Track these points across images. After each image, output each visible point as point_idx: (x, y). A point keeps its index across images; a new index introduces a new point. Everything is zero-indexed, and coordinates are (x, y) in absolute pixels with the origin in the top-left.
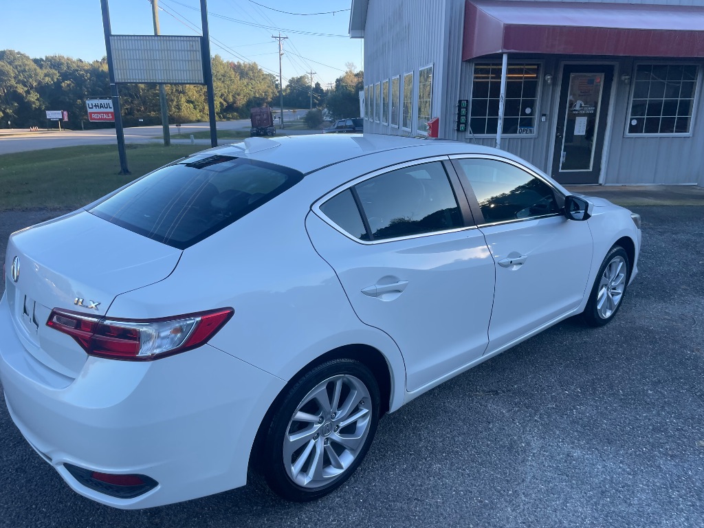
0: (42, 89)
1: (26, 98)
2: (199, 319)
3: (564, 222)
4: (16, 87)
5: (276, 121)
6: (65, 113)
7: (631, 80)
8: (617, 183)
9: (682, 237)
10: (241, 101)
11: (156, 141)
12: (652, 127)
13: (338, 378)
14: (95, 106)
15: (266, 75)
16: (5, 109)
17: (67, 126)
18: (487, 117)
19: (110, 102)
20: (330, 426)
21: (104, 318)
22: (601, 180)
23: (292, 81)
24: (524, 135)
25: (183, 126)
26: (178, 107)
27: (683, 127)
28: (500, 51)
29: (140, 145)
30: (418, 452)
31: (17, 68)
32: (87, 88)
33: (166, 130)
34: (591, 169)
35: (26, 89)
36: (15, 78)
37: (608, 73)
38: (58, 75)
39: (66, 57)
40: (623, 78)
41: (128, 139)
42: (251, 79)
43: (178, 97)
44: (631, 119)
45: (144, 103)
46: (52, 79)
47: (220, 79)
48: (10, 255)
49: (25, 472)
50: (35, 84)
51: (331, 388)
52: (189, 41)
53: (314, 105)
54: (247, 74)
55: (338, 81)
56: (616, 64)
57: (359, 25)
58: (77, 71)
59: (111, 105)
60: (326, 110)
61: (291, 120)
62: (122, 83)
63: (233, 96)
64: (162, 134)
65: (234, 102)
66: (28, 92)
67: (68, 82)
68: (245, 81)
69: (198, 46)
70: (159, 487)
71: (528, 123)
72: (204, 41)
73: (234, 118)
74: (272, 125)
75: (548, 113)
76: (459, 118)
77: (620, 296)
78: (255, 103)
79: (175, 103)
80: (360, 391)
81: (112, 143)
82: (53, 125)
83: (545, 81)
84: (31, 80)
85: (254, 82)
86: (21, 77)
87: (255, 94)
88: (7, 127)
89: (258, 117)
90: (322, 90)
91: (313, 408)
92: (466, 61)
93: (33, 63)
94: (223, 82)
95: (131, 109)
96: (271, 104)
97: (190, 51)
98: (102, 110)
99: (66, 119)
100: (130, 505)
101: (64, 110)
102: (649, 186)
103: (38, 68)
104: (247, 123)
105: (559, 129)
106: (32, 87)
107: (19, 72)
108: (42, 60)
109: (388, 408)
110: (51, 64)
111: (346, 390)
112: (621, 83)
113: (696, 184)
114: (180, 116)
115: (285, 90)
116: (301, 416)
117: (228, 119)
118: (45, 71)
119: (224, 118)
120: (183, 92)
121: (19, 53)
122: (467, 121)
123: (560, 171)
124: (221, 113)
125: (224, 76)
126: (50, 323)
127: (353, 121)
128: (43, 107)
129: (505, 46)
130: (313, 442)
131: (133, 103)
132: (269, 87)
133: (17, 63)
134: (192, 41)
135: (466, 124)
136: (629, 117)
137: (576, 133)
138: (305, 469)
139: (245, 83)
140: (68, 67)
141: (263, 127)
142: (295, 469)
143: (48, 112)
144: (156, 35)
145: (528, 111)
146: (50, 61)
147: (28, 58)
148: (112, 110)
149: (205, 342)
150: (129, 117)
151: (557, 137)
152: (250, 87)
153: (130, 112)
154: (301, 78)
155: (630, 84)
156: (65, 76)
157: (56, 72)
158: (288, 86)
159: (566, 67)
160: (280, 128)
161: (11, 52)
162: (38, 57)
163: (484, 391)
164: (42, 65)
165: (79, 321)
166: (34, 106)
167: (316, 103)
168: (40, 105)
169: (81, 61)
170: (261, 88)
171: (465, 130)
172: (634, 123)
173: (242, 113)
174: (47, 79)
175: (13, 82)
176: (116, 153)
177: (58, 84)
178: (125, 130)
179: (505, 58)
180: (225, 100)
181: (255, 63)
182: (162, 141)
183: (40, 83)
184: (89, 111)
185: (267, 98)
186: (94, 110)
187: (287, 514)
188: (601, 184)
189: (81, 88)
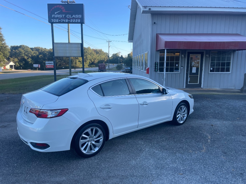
0: (32, 58)
1: (27, 60)
2: (60, 110)
3: (162, 95)
4: (24, 57)
5: (107, 68)
6: (40, 65)
7: (209, 56)
8: (207, 88)
9: (218, 103)
10: (96, 61)
11: (67, 74)
12: (218, 70)
13: (94, 128)
14: (48, 63)
15: (105, 53)
16: (20, 63)
17: (40, 69)
18: (169, 67)
19: (53, 62)
20: (92, 140)
21: (41, 109)
22: (202, 86)
23: (113, 55)
24: (176, 72)
25: (76, 69)
26: (76, 63)
27: (228, 70)
28: (164, 49)
29: (62, 75)
30: (116, 151)
31: (25, 51)
32: (47, 57)
33: (70, 71)
34: (198, 83)
35: (27, 57)
36: (24, 54)
37: (202, 54)
38: (38, 53)
39: (41, 47)
40: (207, 55)
41: (57, 73)
42: (100, 54)
43: (76, 60)
44: (210, 68)
45: (65, 62)
46: (36, 54)
47: (90, 54)
48: (22, 98)
49: (21, 151)
50: (30, 56)
51: (92, 130)
52: (77, 44)
53: (120, 63)
54: (98, 53)
55: (129, 55)
56: (205, 52)
57: (131, 39)
58: (44, 52)
59: (53, 63)
60: (123, 64)
61: (112, 67)
62: (57, 57)
63: (94, 60)
64: (69, 72)
65: (94, 62)
66: (28, 58)
67: (41, 55)
68: (98, 55)
69: (80, 46)
70: (50, 147)
71: (177, 69)
72: (82, 44)
73: (93, 67)
74: (105, 69)
75: (183, 66)
76: (155, 67)
77: (186, 117)
78: (101, 62)
79: (75, 62)
80: (100, 132)
81: (52, 75)
82: (35, 69)
83: (182, 57)
84: (29, 55)
85: (100, 55)
86: (26, 54)
87: (101, 59)
88: (21, 69)
89: (101, 66)
90: (123, 58)
91: (87, 134)
92: (157, 51)
93: (30, 49)
94: (90, 55)
95: (60, 64)
96: (106, 62)
97: (77, 47)
98: (50, 65)
99: (40, 67)
100: (44, 151)
101: (39, 64)
102: (218, 89)
103: (32, 51)
104: (97, 68)
105: (187, 71)
106: (29, 57)
107: (26, 52)
108: (33, 48)
109: (108, 138)
110: (36, 50)
111: (96, 132)
112: (206, 57)
113: (234, 88)
114: (76, 66)
115: (111, 58)
116: (84, 135)
117: (92, 67)
118: (34, 52)
119: (90, 67)
120: (78, 59)
121: (26, 46)
122: (158, 68)
123: (188, 83)
124: (90, 65)
125: (91, 53)
126: (30, 112)
127: (130, 68)
128: (33, 63)
129: (165, 47)
130: (87, 143)
131: (61, 62)
132: (106, 57)
133: (25, 49)
134: (78, 44)
135: (157, 69)
136: (210, 67)
137: (193, 72)
138: (85, 149)
139: (98, 56)
140: (41, 51)
141: (102, 70)
142: (82, 149)
143: (34, 65)
144: (69, 43)
145: (177, 65)
146: (36, 49)
147: (29, 48)
148: (53, 65)
149: (62, 115)
150: (59, 66)
151: (187, 73)
152: (99, 57)
153: (60, 65)
154: (116, 54)
155: (209, 57)
156: (40, 53)
157: (38, 52)
158: (112, 56)
159: (188, 52)
160: (108, 70)
161: (23, 46)
162: (32, 47)
163: (139, 139)
164: (33, 50)
165: (36, 110)
166: (30, 63)
167: (121, 62)
168: (32, 62)
169: (45, 49)
170: (103, 57)
171: (157, 71)
172: (212, 69)
173: (96, 65)
174: (34, 54)
175: (23, 55)
176: (54, 78)
177: (38, 56)
178: (57, 71)
179: (166, 51)
180: (91, 61)
181: (101, 49)
182: (69, 74)
183: (32, 55)
184: (46, 65)
185: (105, 60)
186: (48, 65)
187: (81, 160)
188: (202, 88)
189: (45, 57)
